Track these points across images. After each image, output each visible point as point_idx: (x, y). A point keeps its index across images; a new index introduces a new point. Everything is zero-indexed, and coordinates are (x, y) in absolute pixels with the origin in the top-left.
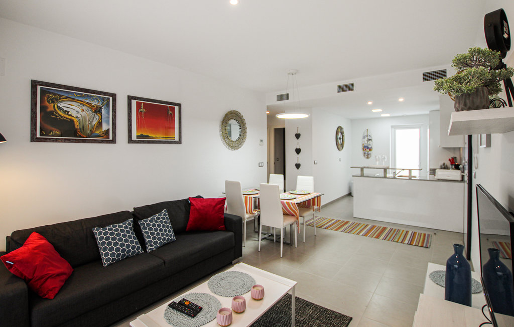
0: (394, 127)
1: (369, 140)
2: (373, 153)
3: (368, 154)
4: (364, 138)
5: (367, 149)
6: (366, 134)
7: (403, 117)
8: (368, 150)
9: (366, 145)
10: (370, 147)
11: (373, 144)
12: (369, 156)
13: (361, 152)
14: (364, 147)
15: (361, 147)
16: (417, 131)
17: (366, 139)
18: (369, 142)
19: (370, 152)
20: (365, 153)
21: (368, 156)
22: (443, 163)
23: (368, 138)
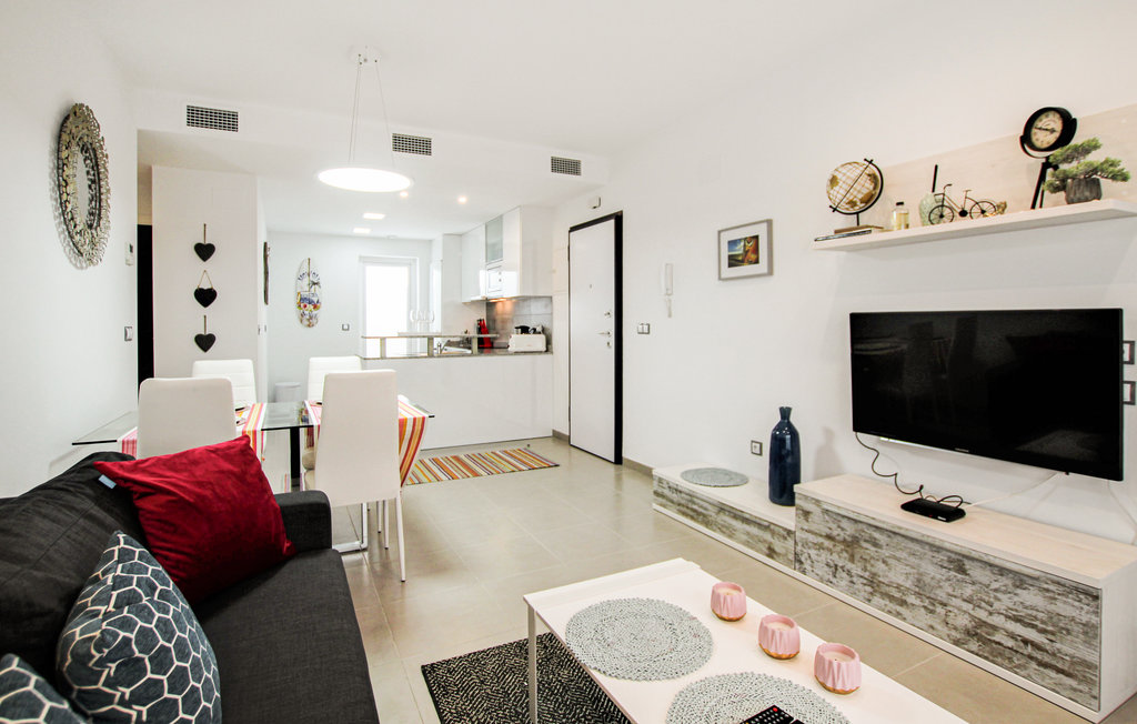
0: (365, 260)
1: (315, 284)
2: (322, 314)
3: (311, 318)
4: (300, 278)
5: (307, 304)
6: (305, 270)
7: (389, 239)
8: (310, 307)
9: (305, 295)
10: (315, 299)
11: (322, 294)
12: (314, 321)
13: (293, 312)
14: (302, 300)
15: (292, 301)
17: (306, 280)
18: (312, 289)
19: (315, 312)
20: (303, 315)
21: (310, 322)
23: (311, 278)
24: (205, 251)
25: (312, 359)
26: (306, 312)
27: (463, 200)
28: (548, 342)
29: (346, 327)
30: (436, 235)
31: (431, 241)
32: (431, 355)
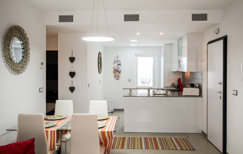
0: (137, 55)
1: (119, 65)
2: (122, 75)
3: (118, 77)
4: (115, 63)
5: (117, 72)
6: (116, 60)
8: (118, 73)
9: (116, 68)
10: (119, 70)
11: (122, 68)
12: (119, 78)
13: (112, 75)
14: (115, 70)
15: (112, 71)
16: (151, 59)
17: (116, 64)
18: (118, 67)
19: (119, 75)
20: (115, 76)
22: (173, 83)
23: (118, 63)
24: (72, 60)
25: (91, 101)
26: (116, 75)
27: (162, 34)
28: (201, 92)
29: (130, 80)
30: (162, 45)
31: (161, 47)
32: (149, 96)
